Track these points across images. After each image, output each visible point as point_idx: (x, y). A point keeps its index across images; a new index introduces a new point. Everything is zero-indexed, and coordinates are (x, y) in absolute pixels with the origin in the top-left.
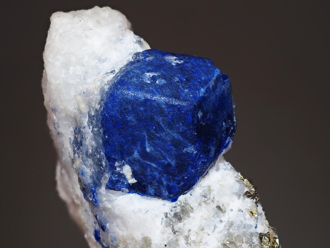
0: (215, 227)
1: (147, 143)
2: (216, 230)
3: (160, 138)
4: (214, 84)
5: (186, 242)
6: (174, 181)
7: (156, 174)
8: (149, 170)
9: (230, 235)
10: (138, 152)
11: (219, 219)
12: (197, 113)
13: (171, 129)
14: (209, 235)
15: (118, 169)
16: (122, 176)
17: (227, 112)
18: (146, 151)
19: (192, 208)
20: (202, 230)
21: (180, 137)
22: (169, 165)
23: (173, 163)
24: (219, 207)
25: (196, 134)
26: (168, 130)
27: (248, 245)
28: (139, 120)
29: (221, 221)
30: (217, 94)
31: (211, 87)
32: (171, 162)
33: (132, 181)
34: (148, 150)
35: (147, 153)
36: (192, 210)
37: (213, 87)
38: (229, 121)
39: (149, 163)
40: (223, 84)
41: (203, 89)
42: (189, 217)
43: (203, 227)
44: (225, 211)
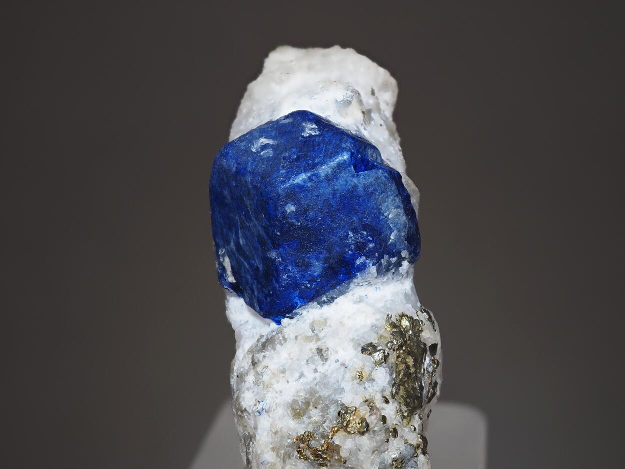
0: (302, 375)
1: (240, 232)
2: (302, 380)
3: (249, 228)
4: (330, 172)
5: (254, 380)
6: (262, 293)
7: (249, 277)
8: (243, 270)
9: (312, 392)
10: (234, 242)
11: (313, 367)
12: (283, 206)
13: (256, 219)
14: (288, 382)
15: (221, 260)
16: (224, 269)
17: (360, 219)
18: (239, 242)
19: (285, 339)
20: (283, 372)
21: (264, 234)
22: (257, 268)
23: (261, 267)
24: (320, 351)
25: (279, 234)
26: (255, 220)
27: (321, 414)
28: (232, 198)
29: (316, 371)
30: (336, 187)
31: (322, 175)
32: (259, 266)
33: (231, 279)
34: (241, 242)
35: (240, 245)
36: (283, 342)
37: (326, 176)
38: (365, 233)
39: (243, 260)
40: (353, 176)
41: (304, 175)
42: (274, 349)
43: (284, 369)
44: (326, 359)
